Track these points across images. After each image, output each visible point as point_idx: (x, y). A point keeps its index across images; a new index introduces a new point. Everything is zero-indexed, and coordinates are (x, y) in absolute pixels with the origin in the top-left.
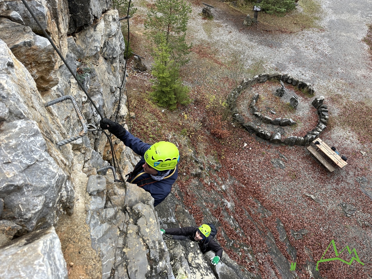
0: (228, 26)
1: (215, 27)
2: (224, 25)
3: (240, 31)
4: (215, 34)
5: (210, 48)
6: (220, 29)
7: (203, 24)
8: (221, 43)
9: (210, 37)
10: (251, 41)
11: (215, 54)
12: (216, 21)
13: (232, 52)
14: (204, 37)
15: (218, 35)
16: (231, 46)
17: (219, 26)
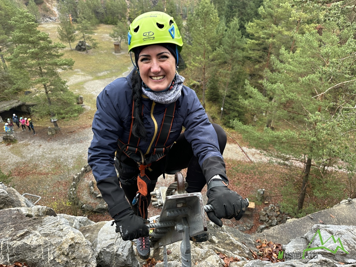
0: (36, 142)
1: (24, 147)
2: (31, 142)
3: (48, 141)
4: (26, 153)
5: (28, 166)
6: (29, 147)
7: (10, 150)
8: (37, 158)
9: (22, 157)
10: (62, 145)
11: (36, 169)
12: (22, 142)
13: (50, 160)
14: (17, 159)
15: (30, 152)
16: (48, 156)
17: (27, 145)
